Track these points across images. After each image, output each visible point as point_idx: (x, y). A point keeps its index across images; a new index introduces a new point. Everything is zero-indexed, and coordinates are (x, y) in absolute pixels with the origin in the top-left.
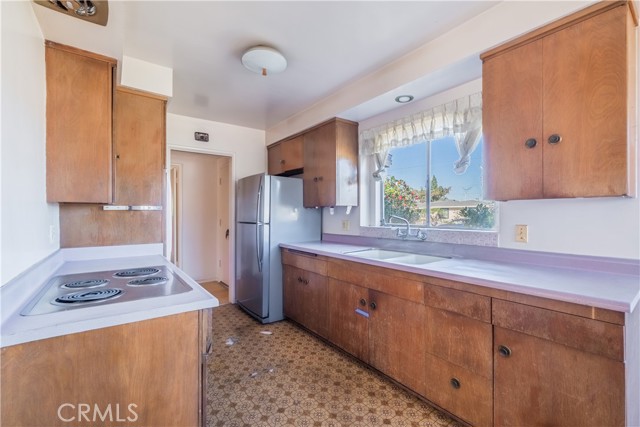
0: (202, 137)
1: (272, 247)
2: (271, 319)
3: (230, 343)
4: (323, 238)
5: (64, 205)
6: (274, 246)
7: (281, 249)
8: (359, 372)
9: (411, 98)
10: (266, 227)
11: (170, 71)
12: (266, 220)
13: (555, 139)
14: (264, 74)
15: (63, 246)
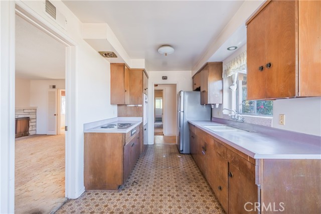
0: (165, 78)
1: (185, 122)
2: (184, 152)
3: (164, 156)
4: (212, 119)
5: (118, 105)
6: (185, 121)
7: (189, 124)
8: (201, 179)
9: (236, 48)
10: (182, 113)
11: (144, 60)
12: (182, 110)
13: (270, 65)
14: (166, 55)
15: (119, 116)
